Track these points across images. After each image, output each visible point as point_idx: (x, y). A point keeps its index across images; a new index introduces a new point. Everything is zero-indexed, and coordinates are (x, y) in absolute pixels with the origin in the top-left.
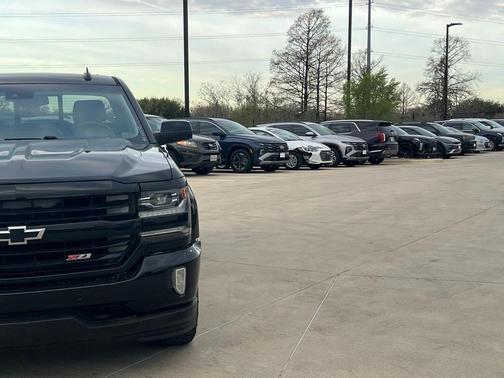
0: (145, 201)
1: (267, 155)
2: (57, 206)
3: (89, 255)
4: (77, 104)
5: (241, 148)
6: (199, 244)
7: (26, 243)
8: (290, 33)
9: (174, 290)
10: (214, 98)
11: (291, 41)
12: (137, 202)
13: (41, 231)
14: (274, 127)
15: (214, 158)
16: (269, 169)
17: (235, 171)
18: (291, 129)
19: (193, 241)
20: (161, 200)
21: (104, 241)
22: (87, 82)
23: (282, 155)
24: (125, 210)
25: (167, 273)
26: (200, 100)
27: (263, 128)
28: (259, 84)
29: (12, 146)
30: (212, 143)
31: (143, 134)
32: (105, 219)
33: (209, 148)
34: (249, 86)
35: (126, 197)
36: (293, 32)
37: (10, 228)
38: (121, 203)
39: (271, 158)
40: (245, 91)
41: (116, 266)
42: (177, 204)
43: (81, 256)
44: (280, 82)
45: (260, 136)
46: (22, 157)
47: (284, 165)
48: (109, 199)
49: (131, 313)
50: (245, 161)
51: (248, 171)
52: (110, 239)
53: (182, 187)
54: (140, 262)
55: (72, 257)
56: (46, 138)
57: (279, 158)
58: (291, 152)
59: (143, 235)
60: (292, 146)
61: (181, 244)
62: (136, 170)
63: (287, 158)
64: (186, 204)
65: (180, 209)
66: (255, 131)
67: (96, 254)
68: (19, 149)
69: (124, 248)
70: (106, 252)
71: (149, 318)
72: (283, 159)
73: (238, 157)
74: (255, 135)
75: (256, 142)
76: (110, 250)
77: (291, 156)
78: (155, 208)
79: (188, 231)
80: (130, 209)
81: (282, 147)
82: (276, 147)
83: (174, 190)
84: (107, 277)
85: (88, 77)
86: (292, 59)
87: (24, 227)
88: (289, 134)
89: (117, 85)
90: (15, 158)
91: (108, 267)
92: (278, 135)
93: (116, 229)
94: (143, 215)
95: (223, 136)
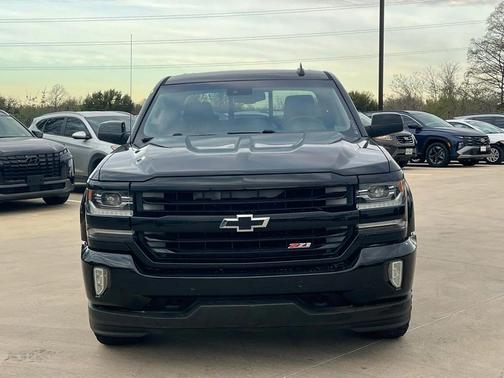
0: (363, 193)
1: (467, 148)
2: (279, 197)
3: (308, 245)
4: (289, 99)
5: (439, 141)
6: (415, 238)
7: (252, 230)
8: (489, 20)
9: (390, 283)
10: (407, 91)
11: (491, 29)
12: (354, 194)
13: (266, 219)
14: (474, 119)
15: (409, 152)
16: (468, 163)
17: (431, 166)
18: (492, 121)
19: (409, 235)
20: (379, 193)
21: (323, 231)
22: (301, 77)
23: (483, 149)
24: (344, 202)
25: (382, 266)
26: (392, 93)
27: (462, 120)
28: (455, 75)
29: (236, 138)
30: (407, 136)
31: (355, 127)
32: (325, 210)
33: (405, 141)
34: (444, 76)
35: (344, 189)
36: (494, 19)
37: (239, 216)
38: (339, 195)
39: (471, 152)
40: (440, 83)
41: (334, 256)
42: (393, 197)
43: (301, 245)
44: (479, 72)
45: (458, 129)
46: (247, 150)
47: (485, 159)
48: (328, 191)
49: (347, 303)
50: (442, 155)
51: (445, 165)
52: (328, 229)
53: (399, 180)
54: (357, 252)
55: (293, 246)
56: (264, 132)
57: (479, 152)
58: (493, 146)
59: (360, 226)
60: (494, 139)
61: (397, 237)
62: (353, 163)
63: (488, 152)
64: (403, 197)
65: (397, 202)
66: (454, 124)
67: (315, 243)
68: (243, 142)
69: (342, 239)
70: (324, 242)
71: (365, 309)
72: (483, 153)
73: (435, 151)
74: (452, 128)
75: (455, 135)
76: (328, 240)
77: (493, 150)
78: (372, 200)
79: (404, 224)
80: (348, 201)
81: (483, 140)
82: (477, 140)
83: (391, 183)
84: (325, 267)
85: (301, 73)
86: (491, 47)
87: (251, 216)
88: (489, 126)
89: (330, 80)
90: (240, 151)
91: (326, 257)
92: (477, 127)
93: (333, 220)
94: (361, 207)
95: (419, 129)
